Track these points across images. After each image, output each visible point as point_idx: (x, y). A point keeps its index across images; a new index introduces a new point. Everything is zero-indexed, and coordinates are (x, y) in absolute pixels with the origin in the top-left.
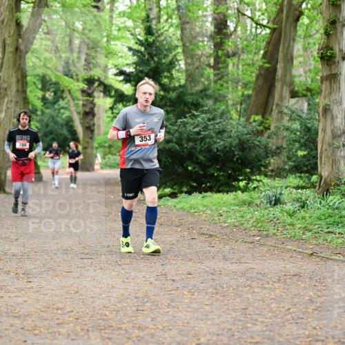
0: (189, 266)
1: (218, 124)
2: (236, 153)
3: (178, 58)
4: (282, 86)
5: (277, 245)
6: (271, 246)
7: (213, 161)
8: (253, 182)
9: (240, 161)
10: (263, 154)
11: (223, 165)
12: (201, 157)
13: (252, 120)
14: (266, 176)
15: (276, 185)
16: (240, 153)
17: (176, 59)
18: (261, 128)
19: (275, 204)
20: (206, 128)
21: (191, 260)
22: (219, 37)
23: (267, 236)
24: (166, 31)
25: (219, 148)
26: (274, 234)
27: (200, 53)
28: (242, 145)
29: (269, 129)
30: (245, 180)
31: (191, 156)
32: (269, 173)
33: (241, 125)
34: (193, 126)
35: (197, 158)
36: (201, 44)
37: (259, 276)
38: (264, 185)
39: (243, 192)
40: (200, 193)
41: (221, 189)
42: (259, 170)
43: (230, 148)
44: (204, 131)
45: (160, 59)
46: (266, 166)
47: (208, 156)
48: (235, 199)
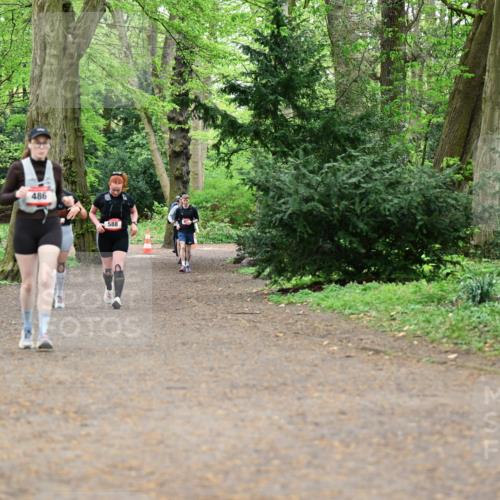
0: (342, 401)
1: (387, 171)
2: (419, 218)
3: (325, 65)
4: (493, 110)
5: (485, 368)
6: (475, 368)
7: (381, 232)
8: (445, 265)
9: (425, 231)
10: (462, 220)
11: (398, 237)
12: (361, 225)
13: (444, 164)
14: (467, 255)
15: (483, 270)
16: (426, 218)
17: (321, 66)
18: (459, 177)
19: (482, 301)
20: (369, 177)
21: (344, 391)
22: (390, 29)
23: (468, 352)
24: (304, 20)
25: (392, 210)
26: (480, 349)
27: (359, 56)
28: (429, 206)
29: (472, 180)
30: (432, 261)
31: (344, 223)
32: (472, 251)
33: (425, 173)
34: (347, 175)
35: (355, 227)
36: (360, 41)
37: (455, 418)
38: (464, 271)
39: (429, 281)
40: (360, 283)
41: (393, 276)
42: (456, 245)
43: (409, 210)
44: (366, 182)
45: (295, 67)
46: (466, 239)
47: (372, 223)
48: (415, 292)
